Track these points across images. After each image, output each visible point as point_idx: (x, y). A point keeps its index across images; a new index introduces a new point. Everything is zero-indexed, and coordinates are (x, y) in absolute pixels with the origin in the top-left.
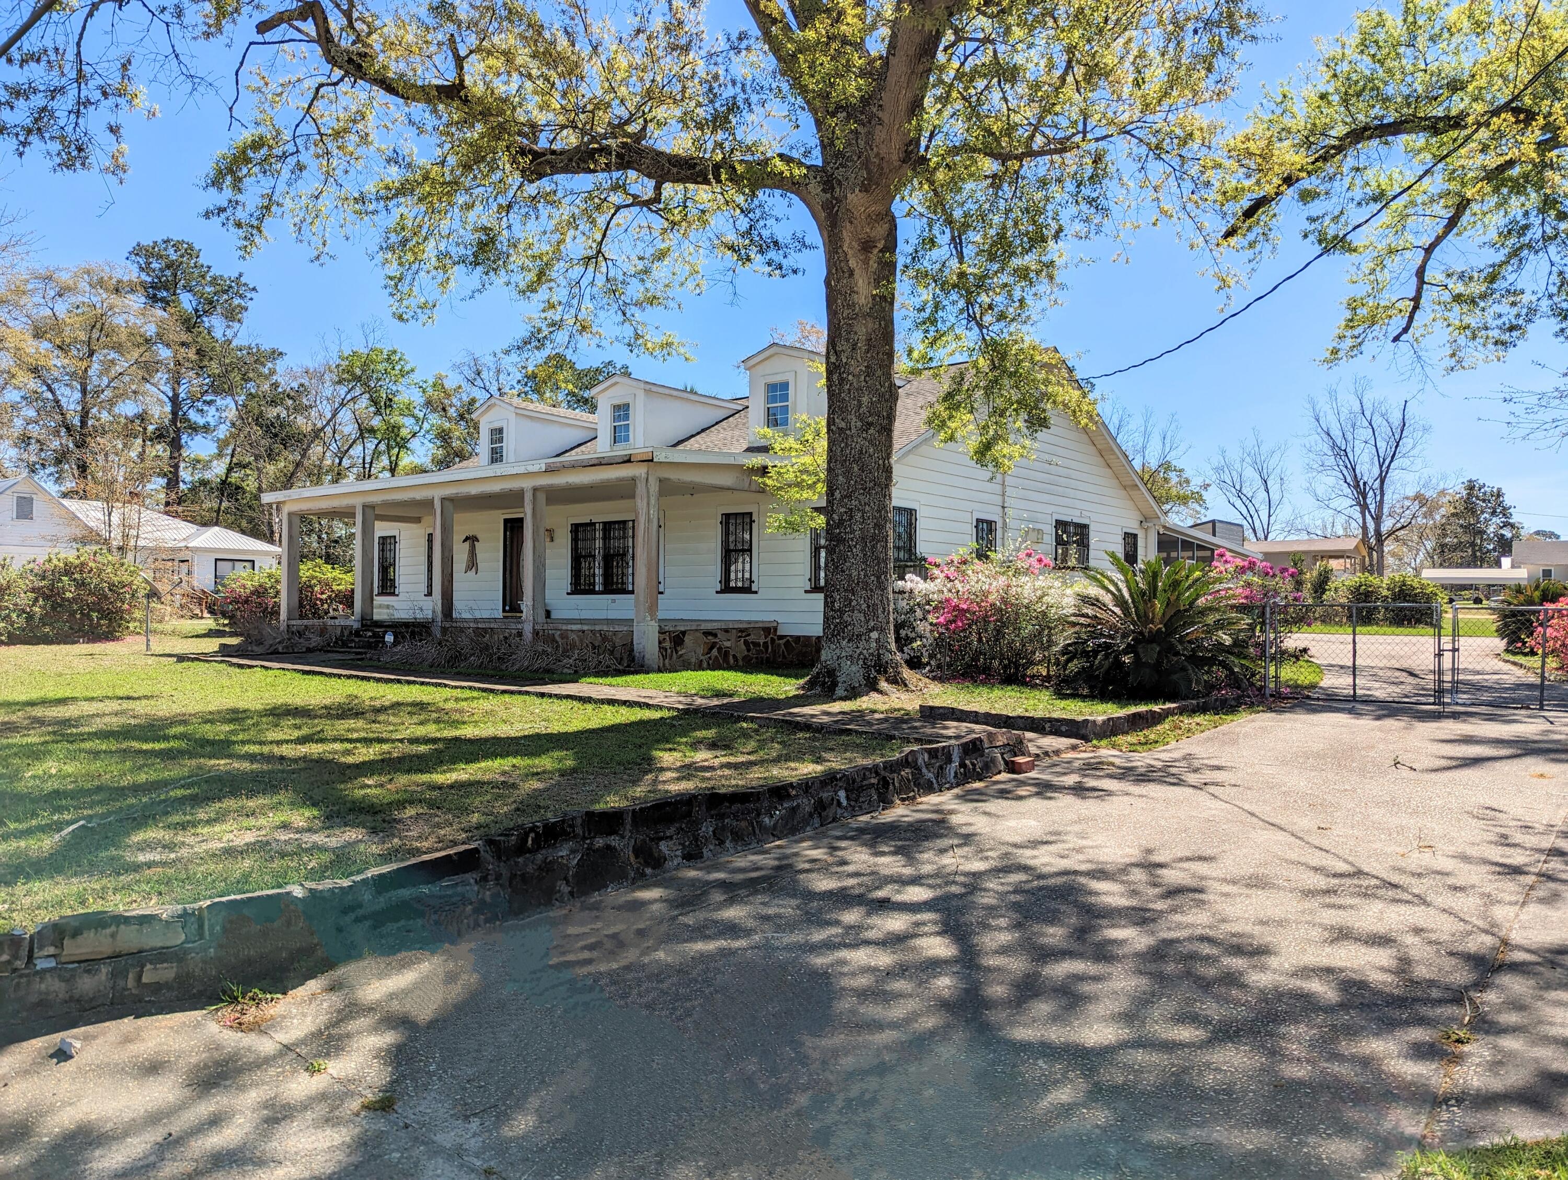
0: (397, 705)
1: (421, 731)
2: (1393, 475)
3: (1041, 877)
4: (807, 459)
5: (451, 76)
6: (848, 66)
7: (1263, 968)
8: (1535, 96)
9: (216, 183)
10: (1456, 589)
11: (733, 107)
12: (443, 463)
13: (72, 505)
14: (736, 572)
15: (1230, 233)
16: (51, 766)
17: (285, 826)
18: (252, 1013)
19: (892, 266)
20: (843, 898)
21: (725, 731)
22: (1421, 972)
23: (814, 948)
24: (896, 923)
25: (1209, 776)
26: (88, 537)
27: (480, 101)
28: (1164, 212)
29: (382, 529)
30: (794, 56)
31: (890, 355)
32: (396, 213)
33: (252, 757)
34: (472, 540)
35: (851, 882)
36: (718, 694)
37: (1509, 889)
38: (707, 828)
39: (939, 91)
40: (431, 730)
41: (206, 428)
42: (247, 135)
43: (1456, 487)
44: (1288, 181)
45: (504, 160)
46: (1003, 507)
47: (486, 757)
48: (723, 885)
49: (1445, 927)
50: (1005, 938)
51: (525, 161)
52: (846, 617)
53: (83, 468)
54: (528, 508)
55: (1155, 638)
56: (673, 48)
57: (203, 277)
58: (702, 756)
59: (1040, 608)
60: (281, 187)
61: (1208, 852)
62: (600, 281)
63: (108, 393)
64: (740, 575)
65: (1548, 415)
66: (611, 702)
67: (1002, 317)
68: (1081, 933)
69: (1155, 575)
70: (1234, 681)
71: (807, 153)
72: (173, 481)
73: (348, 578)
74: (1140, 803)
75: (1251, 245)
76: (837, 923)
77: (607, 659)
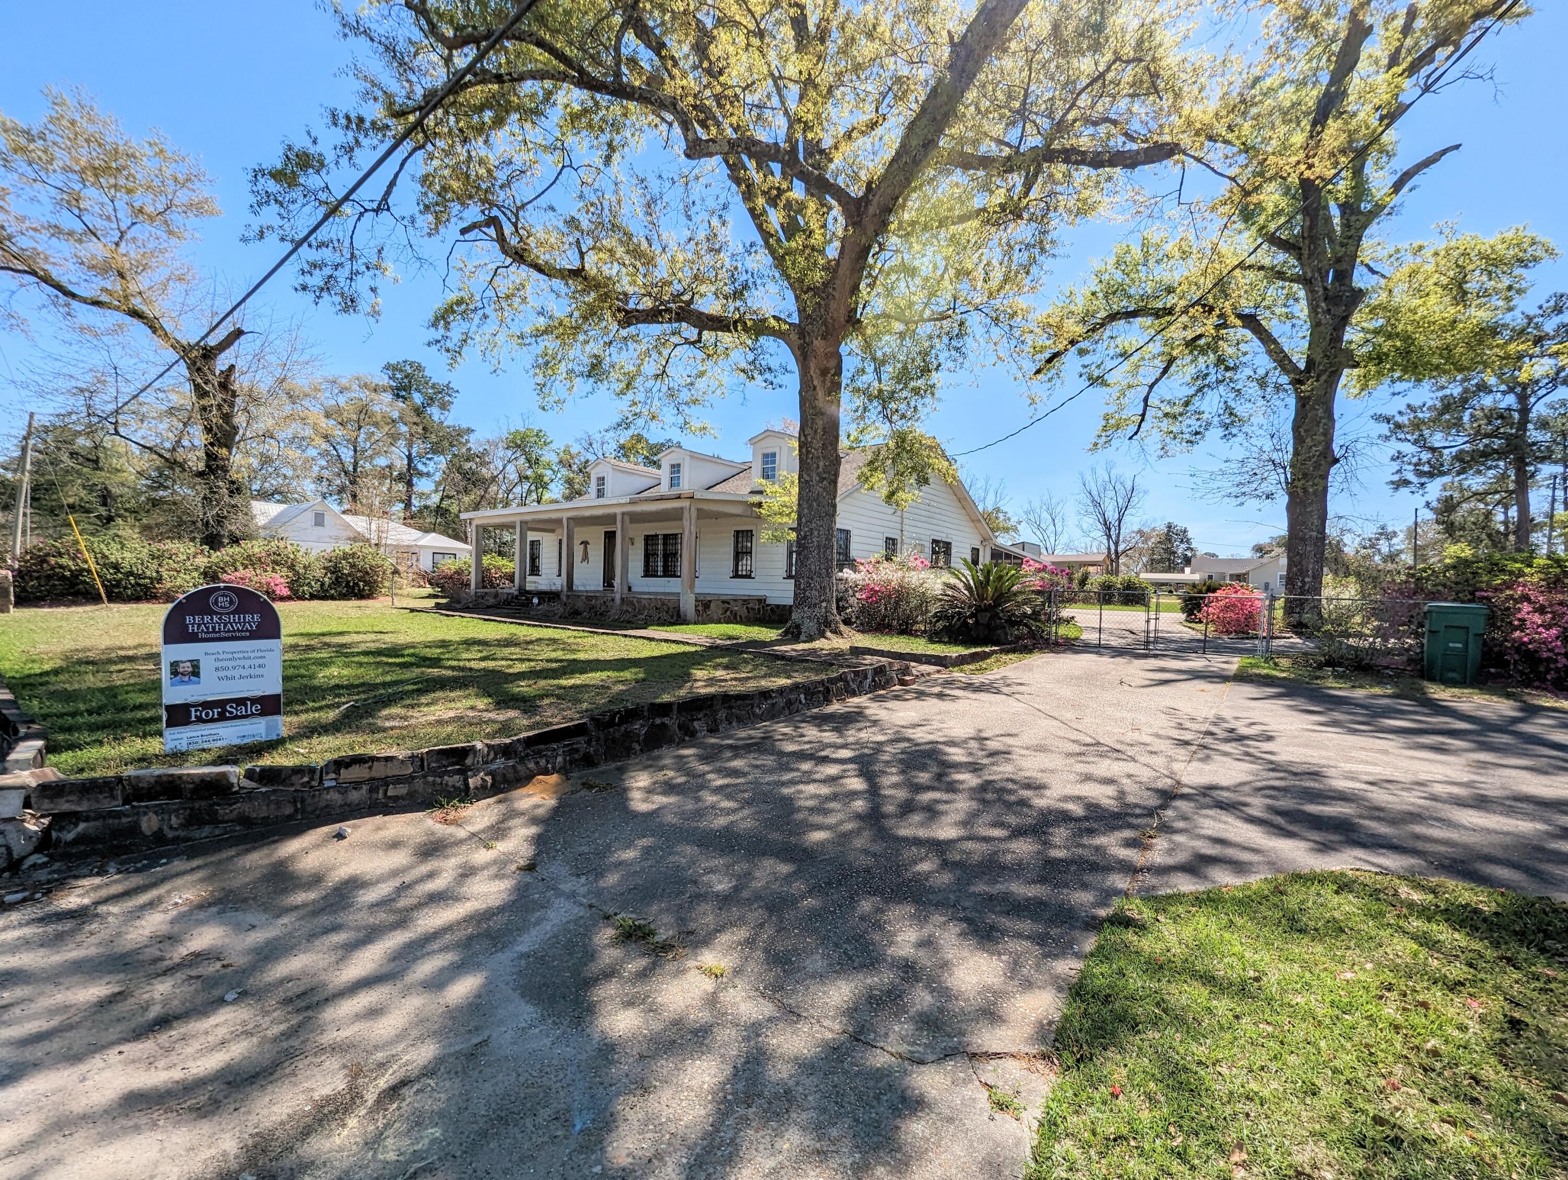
0: (539, 640)
1: (553, 655)
2: (1126, 518)
3: (917, 745)
4: (786, 499)
5: (576, 264)
6: (815, 264)
7: (1042, 796)
8: (1215, 297)
9: (435, 325)
10: (1159, 585)
11: (745, 287)
12: (568, 498)
13: (348, 518)
14: (742, 565)
15: (1038, 372)
16: (334, 671)
17: (472, 708)
18: (452, 815)
19: (839, 384)
20: (801, 756)
21: (734, 659)
22: (1131, 799)
23: (783, 784)
24: (832, 770)
25: (1016, 688)
26: (356, 538)
27: (594, 279)
28: (999, 358)
29: (532, 536)
30: (783, 257)
31: (837, 437)
32: (542, 345)
33: (453, 668)
34: (585, 543)
35: (807, 746)
36: (730, 638)
37: (1182, 753)
38: (722, 714)
39: (869, 281)
40: (559, 654)
41: (428, 475)
42: (453, 297)
43: (1162, 528)
44: (1073, 342)
45: (608, 314)
46: (902, 531)
47: (592, 671)
48: (730, 747)
49: (1145, 775)
50: (895, 779)
51: (620, 316)
52: (807, 594)
53: (354, 496)
54: (619, 525)
55: (988, 608)
56: (711, 250)
57: (427, 383)
58: (720, 673)
59: (921, 590)
60: (474, 328)
61: (1014, 731)
62: (664, 389)
63: (370, 452)
64: (744, 568)
65: (1215, 485)
66: (666, 641)
67: (903, 417)
68: (939, 777)
69: (989, 572)
70: (1032, 635)
71: (789, 316)
72: (408, 505)
73: (511, 565)
74: (976, 704)
75: (1050, 380)
76: (798, 770)
77: (664, 616)
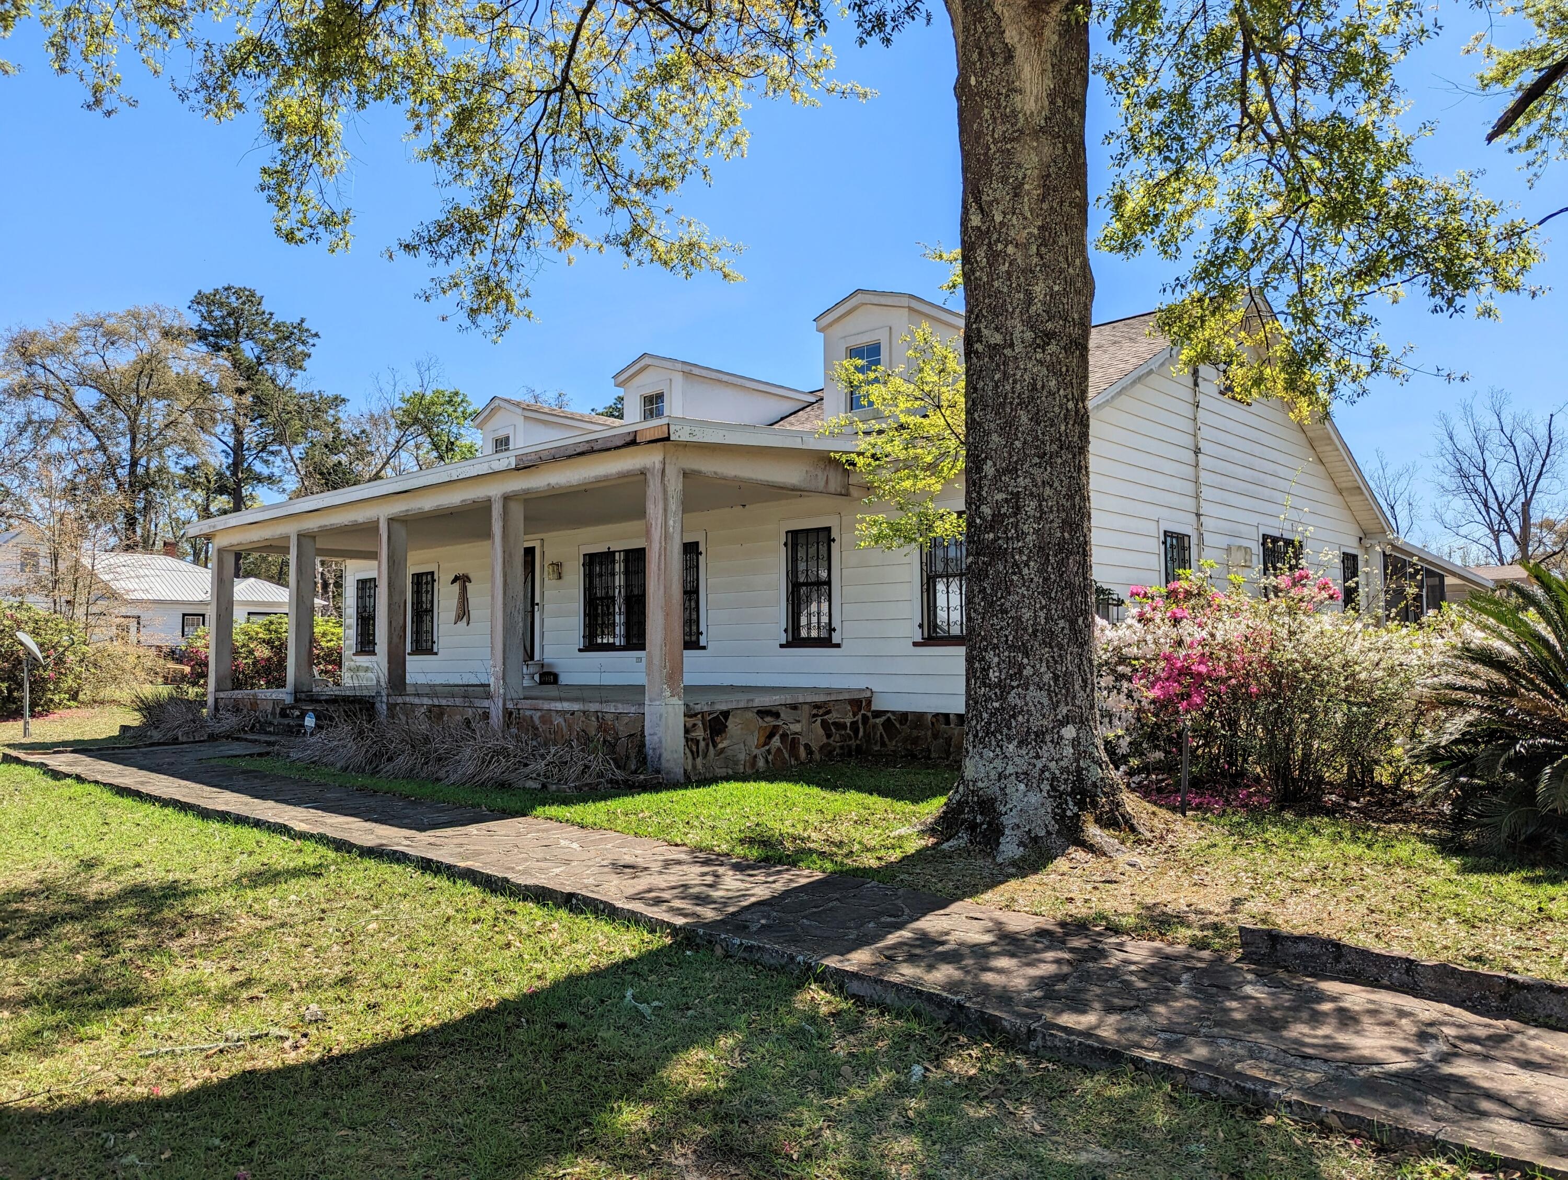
14: (809, 615)
29: (360, 570)
34: (462, 580)
41: (272, 479)
46: (1198, 515)
52: (1013, 698)
54: (498, 527)
57: (266, 324)
64: (814, 619)
